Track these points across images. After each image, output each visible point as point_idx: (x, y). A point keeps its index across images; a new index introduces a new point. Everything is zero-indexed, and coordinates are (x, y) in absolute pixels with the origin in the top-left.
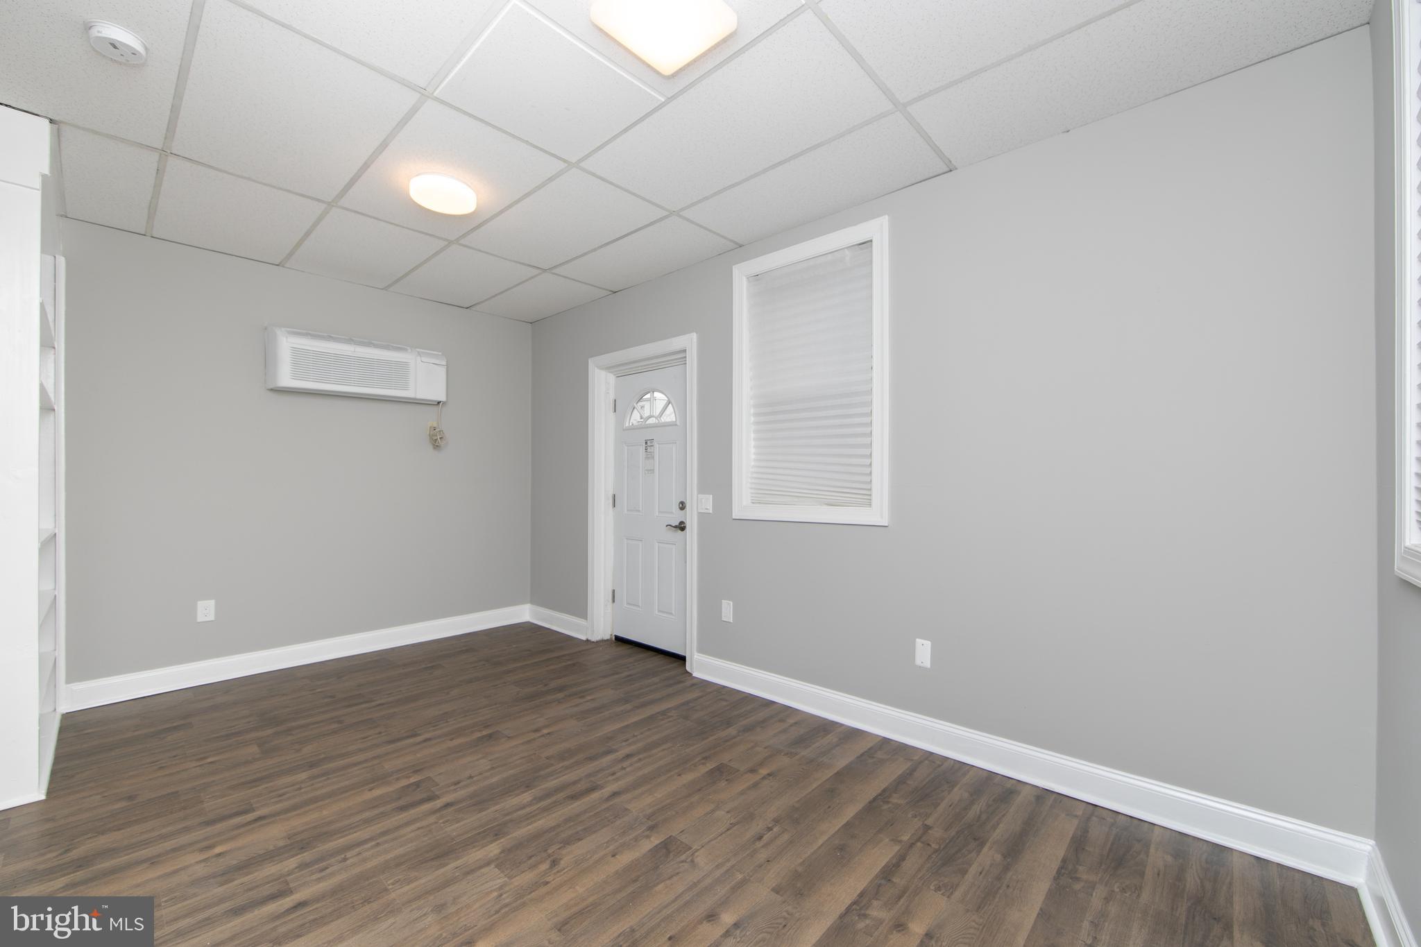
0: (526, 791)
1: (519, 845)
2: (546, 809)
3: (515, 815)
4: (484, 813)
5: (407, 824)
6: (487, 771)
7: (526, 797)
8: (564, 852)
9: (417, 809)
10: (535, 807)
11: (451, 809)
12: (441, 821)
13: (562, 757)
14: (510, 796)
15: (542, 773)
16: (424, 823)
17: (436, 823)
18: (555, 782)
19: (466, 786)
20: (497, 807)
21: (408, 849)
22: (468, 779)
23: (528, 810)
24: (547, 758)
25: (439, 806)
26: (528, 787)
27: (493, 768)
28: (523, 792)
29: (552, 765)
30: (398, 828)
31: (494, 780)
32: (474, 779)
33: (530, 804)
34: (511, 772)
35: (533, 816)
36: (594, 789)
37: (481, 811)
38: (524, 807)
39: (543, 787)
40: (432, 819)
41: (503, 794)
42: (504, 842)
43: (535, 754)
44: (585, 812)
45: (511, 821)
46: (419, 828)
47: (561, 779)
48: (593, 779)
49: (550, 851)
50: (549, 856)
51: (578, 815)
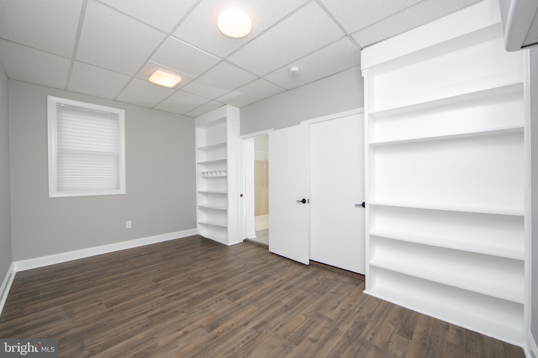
0: (194, 296)
1: (197, 281)
2: (189, 290)
3: (198, 288)
4: (208, 289)
5: (231, 286)
6: (210, 305)
7: (194, 294)
8: (186, 280)
9: (230, 290)
10: (192, 291)
11: (220, 290)
12: (221, 287)
13: (177, 313)
15: (187, 304)
16: (226, 287)
17: (222, 287)
18: (183, 300)
19: (217, 298)
20: (205, 291)
22: (217, 301)
23: (194, 290)
24: (183, 312)
26: (193, 298)
27: (208, 306)
28: (195, 296)
29: (182, 308)
30: (233, 285)
31: (207, 301)
32: (215, 301)
33: (193, 292)
34: (200, 305)
35: (192, 288)
36: (169, 297)
37: (209, 290)
38: (196, 291)
39: (188, 298)
40: (224, 288)
41: (203, 295)
42: (202, 282)
43: (189, 315)
44: (176, 290)
45: (200, 287)
46: (227, 285)
47: (181, 301)
48: (168, 301)
49: (189, 280)
50: (190, 279)
51: (178, 289)
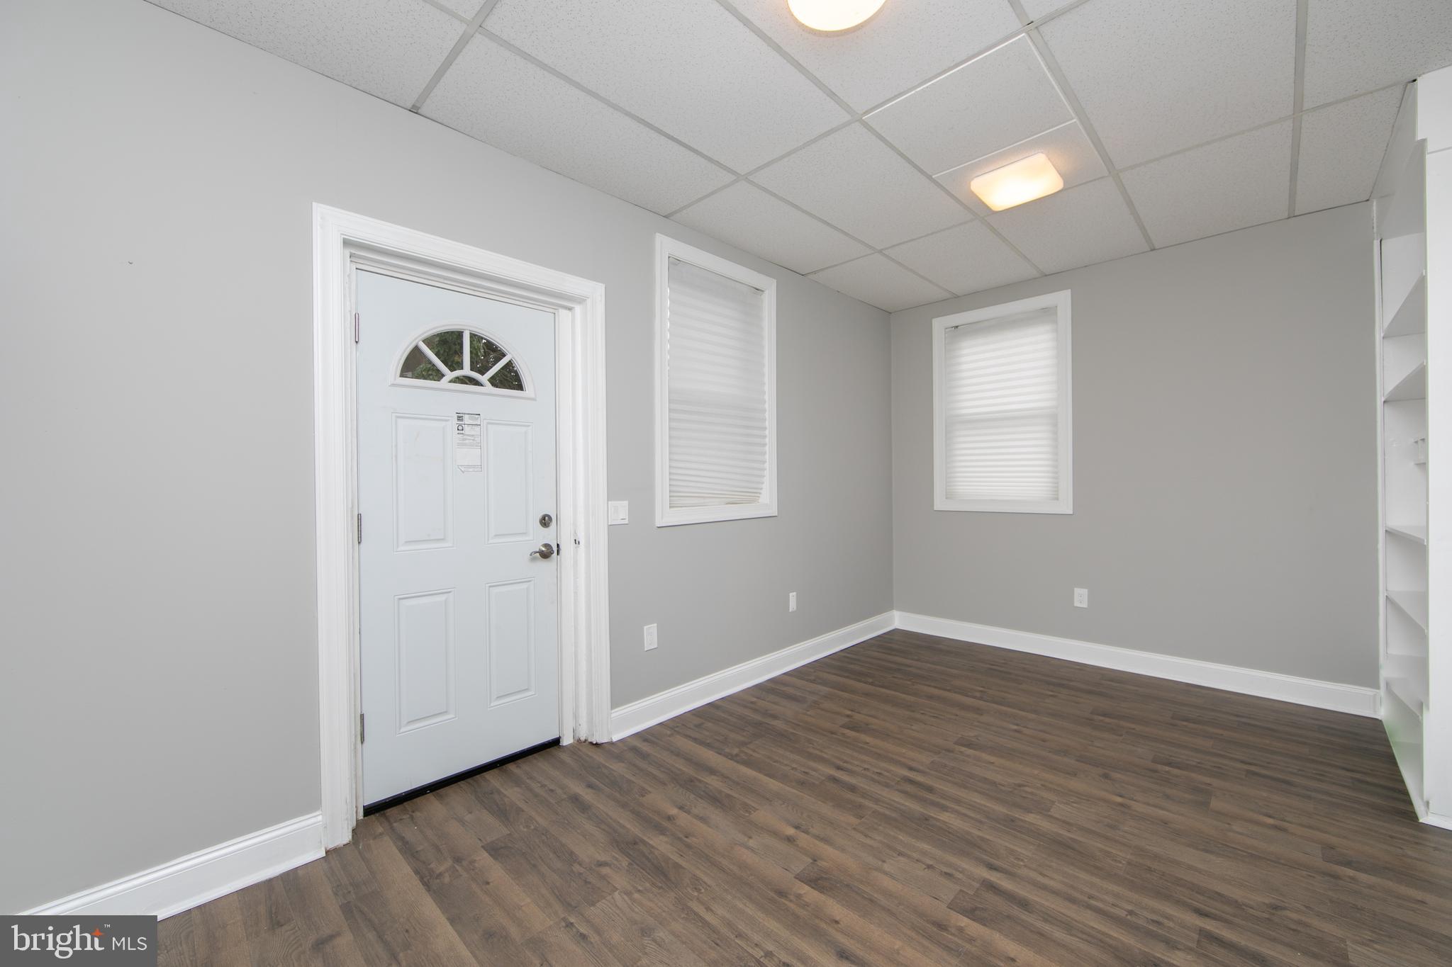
2: (958, 801)
3: (978, 816)
6: (909, 857)
7: (945, 816)
10: (957, 807)
11: (998, 862)
12: (1021, 863)
14: (949, 828)
15: (894, 815)
16: (1034, 874)
19: (950, 864)
20: (972, 830)
21: (1077, 870)
23: (964, 810)
25: (998, 875)
43: (854, 828)
45: (986, 816)
46: (1043, 874)
51: (954, 782)
